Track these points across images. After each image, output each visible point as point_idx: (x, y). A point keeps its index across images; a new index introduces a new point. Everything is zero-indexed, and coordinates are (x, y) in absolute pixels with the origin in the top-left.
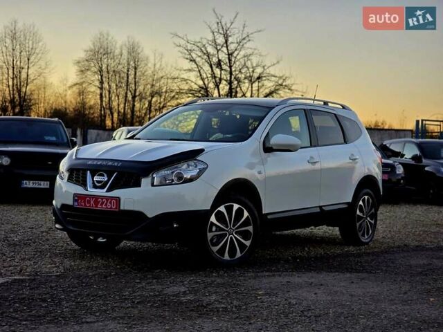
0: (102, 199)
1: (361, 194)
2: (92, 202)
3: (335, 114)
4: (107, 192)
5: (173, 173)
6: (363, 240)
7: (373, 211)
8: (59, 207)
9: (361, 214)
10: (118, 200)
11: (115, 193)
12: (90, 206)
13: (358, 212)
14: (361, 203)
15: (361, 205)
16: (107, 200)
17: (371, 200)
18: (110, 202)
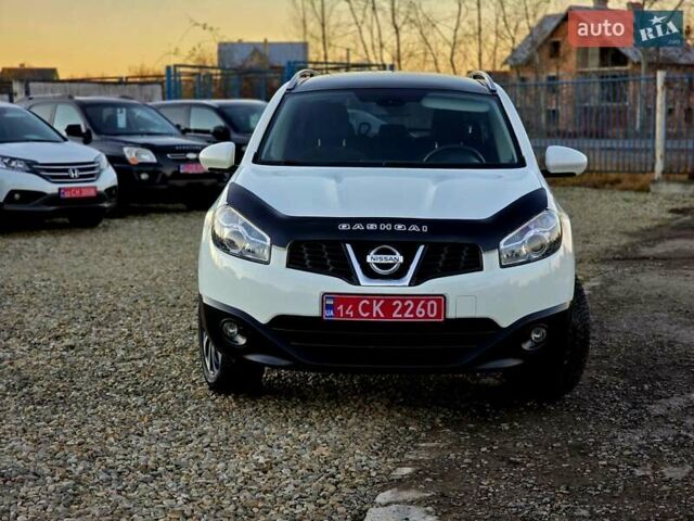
0: (403, 301)
2: (376, 308)
4: (410, 285)
10: (441, 300)
12: (371, 316)
18: (425, 307)
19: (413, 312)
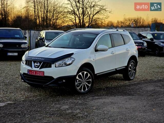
0: (38, 72)
1: (130, 62)
2: (34, 73)
3: (121, 34)
4: (39, 69)
5: (63, 62)
6: (131, 78)
7: (135, 68)
8: (22, 74)
9: (130, 70)
10: (43, 72)
11: (42, 70)
12: (33, 74)
13: (129, 69)
14: (130, 65)
15: (130, 66)
16: (40, 72)
17: (134, 64)
18: (41, 73)
19: (39, 74)
